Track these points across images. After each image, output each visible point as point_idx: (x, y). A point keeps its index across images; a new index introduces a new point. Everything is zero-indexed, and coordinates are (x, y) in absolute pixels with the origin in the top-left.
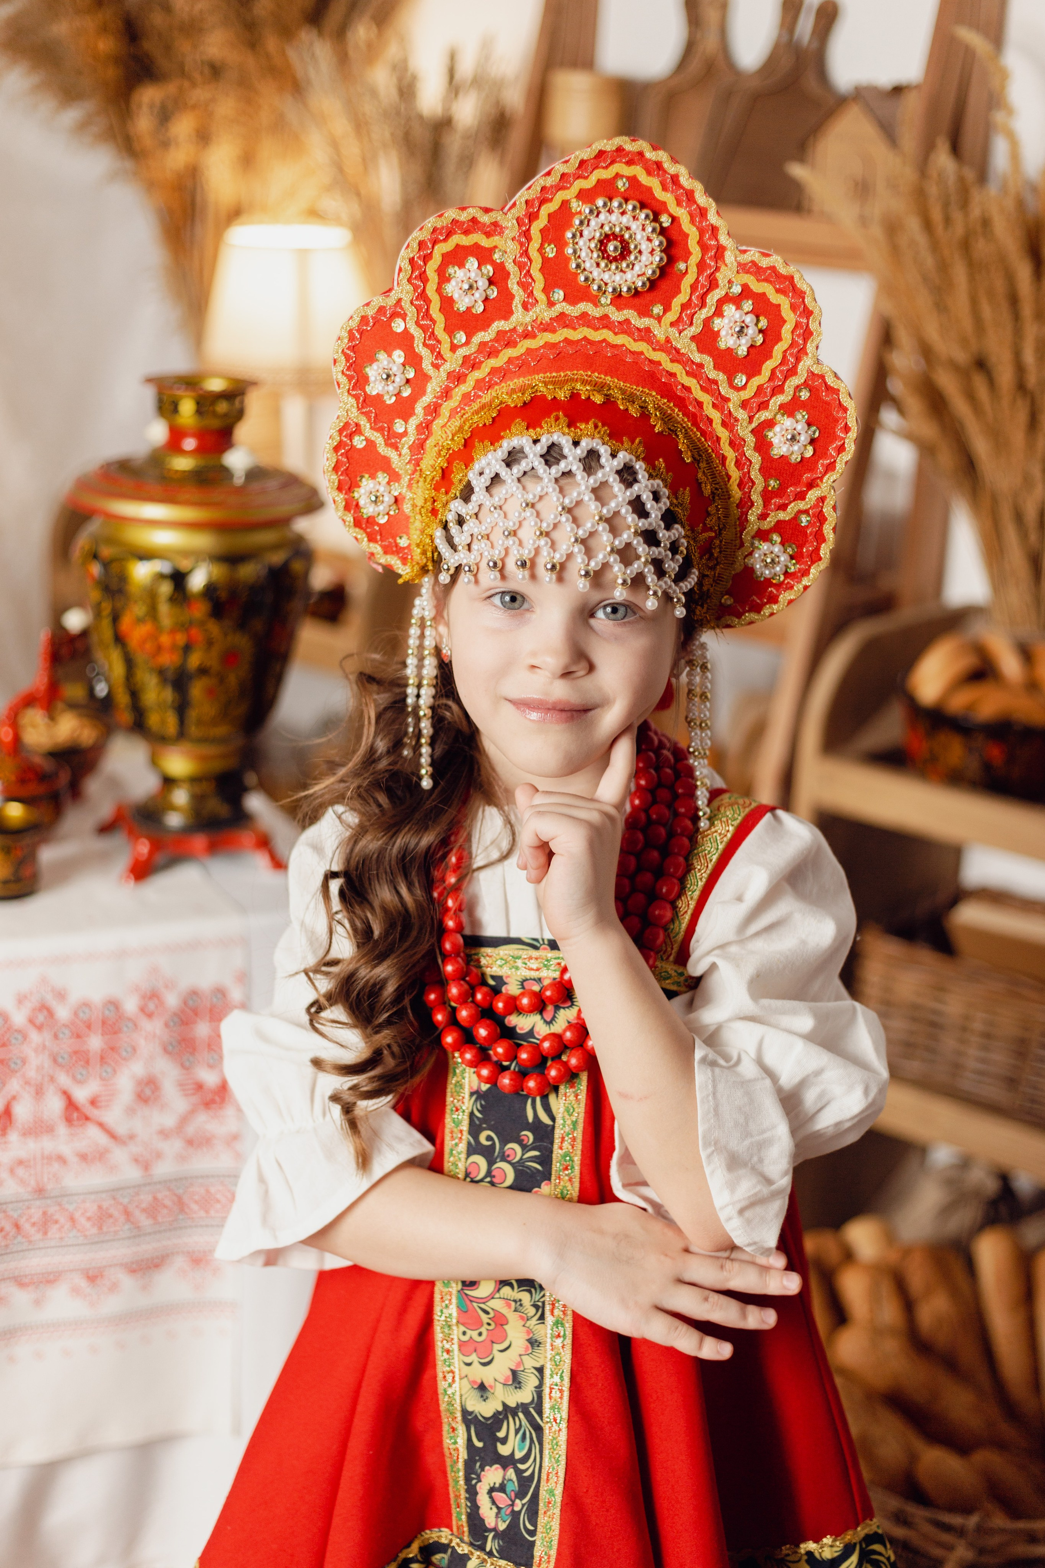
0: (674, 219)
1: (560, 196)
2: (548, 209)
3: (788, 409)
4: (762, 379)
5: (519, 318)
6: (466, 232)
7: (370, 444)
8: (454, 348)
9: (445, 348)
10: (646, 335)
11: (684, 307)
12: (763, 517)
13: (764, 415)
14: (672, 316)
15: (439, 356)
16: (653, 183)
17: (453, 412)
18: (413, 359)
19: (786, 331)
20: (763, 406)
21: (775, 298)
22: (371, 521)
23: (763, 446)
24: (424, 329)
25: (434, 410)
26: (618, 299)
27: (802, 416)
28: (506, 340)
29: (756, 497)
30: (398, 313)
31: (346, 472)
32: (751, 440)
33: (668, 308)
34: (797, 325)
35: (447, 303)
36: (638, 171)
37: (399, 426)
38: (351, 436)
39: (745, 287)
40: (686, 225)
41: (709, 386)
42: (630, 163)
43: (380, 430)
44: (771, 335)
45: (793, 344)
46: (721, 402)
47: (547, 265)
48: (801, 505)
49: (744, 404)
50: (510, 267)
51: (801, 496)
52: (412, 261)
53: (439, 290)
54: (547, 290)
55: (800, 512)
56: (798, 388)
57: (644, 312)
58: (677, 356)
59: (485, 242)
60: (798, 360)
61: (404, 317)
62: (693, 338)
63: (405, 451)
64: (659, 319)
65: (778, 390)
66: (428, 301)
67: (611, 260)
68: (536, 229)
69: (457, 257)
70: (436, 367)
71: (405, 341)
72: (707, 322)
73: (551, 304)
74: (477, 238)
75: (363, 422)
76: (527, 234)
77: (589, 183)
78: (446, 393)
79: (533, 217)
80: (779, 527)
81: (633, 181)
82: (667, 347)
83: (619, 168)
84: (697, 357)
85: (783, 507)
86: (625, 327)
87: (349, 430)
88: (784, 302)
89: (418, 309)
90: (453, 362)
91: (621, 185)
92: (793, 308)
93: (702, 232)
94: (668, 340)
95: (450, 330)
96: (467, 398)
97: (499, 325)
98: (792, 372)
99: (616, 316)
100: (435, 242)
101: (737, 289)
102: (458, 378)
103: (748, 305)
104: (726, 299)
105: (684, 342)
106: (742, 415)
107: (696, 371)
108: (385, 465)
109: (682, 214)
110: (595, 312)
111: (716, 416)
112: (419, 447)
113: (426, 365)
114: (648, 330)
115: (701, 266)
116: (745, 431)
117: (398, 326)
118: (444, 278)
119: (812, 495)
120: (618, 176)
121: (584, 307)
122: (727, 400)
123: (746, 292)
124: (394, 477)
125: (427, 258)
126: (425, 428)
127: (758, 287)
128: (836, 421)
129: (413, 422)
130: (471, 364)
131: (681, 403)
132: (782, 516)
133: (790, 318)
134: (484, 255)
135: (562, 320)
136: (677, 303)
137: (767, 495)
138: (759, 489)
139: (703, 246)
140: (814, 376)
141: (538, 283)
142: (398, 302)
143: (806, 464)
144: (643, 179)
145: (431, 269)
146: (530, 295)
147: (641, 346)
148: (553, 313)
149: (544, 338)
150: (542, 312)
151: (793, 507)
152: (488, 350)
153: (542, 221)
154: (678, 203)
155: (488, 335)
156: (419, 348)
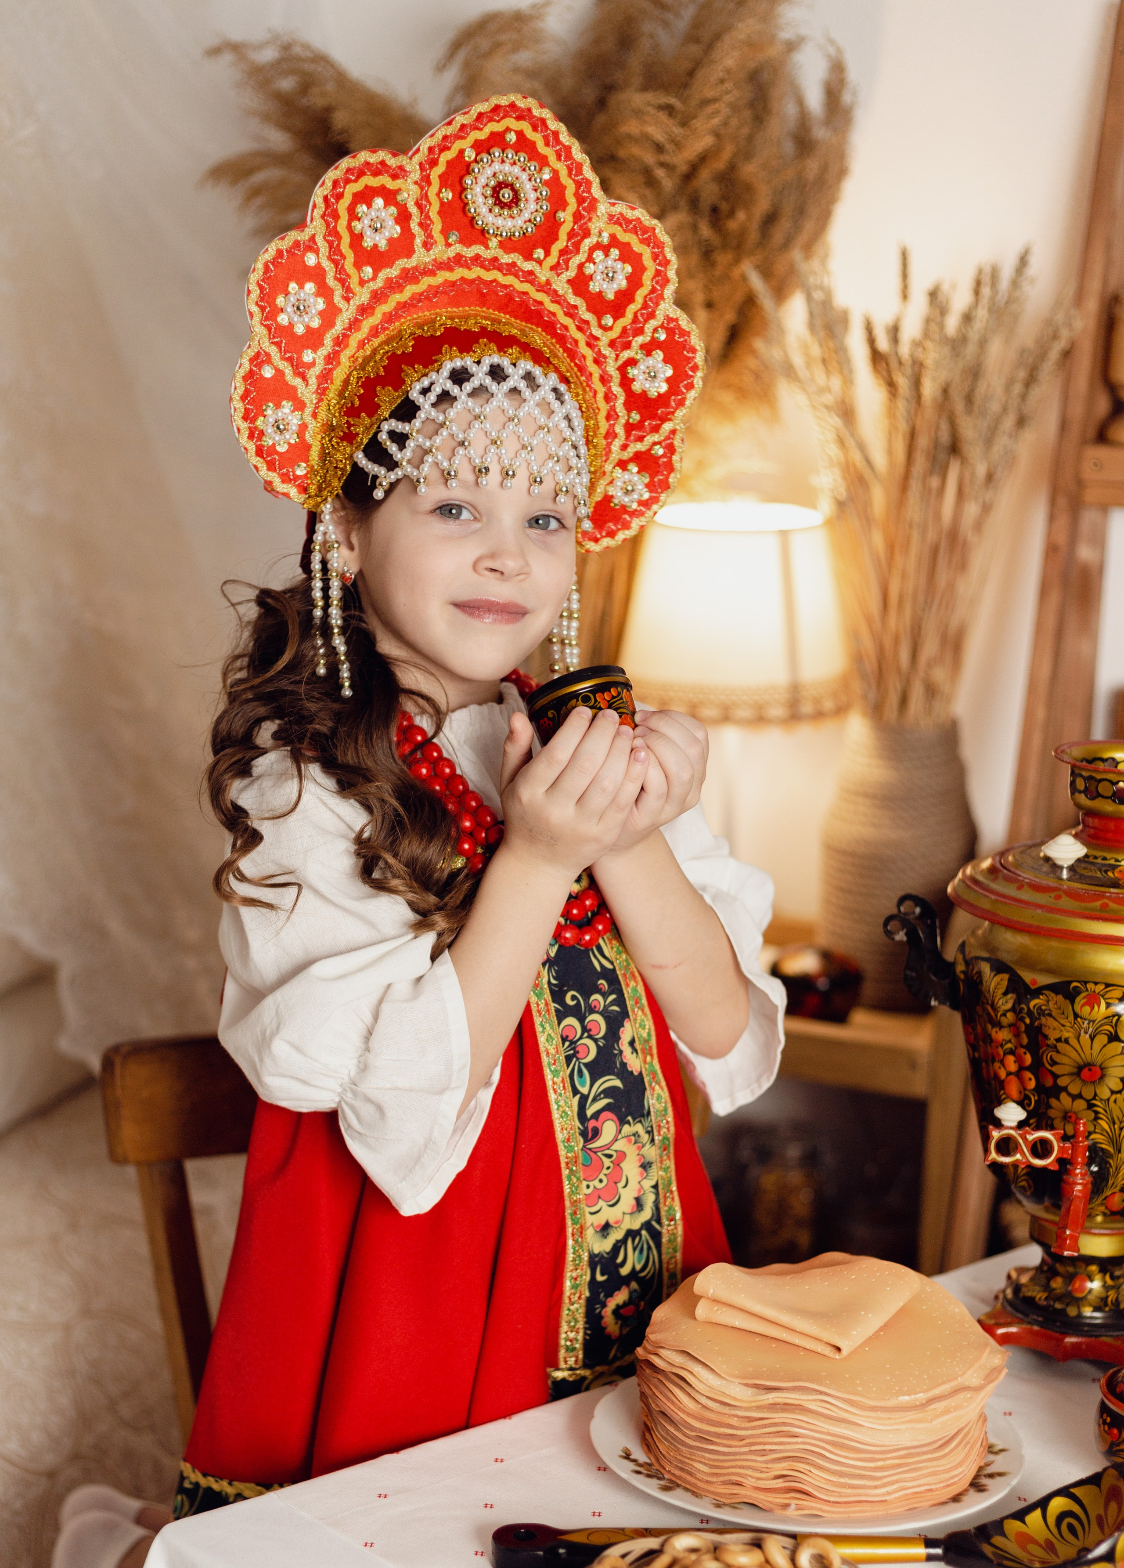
0: (555, 173)
1: (458, 145)
2: (446, 157)
3: (648, 349)
4: (627, 320)
5: (421, 257)
6: (376, 173)
7: (279, 373)
8: (362, 283)
9: (354, 283)
10: (529, 277)
11: (563, 252)
12: (624, 447)
13: (626, 355)
14: (552, 260)
15: (348, 290)
16: (536, 138)
17: (362, 345)
18: (324, 291)
19: (647, 279)
20: (627, 346)
21: (637, 247)
22: (272, 449)
23: (626, 382)
24: (336, 263)
25: (341, 342)
26: (508, 244)
27: (659, 355)
28: (410, 276)
29: (620, 430)
30: (311, 246)
31: (252, 402)
32: (616, 376)
33: (547, 253)
34: (658, 273)
35: (357, 239)
36: (525, 126)
37: (308, 356)
38: (260, 366)
39: (613, 237)
40: (565, 179)
41: (583, 326)
42: (519, 118)
43: (290, 360)
44: (634, 281)
45: (653, 290)
46: (592, 342)
47: (445, 209)
48: (656, 438)
49: (612, 344)
50: (413, 210)
51: (656, 429)
52: (326, 199)
53: (349, 228)
54: (445, 233)
55: (655, 444)
56: (655, 330)
57: (528, 257)
58: (557, 298)
59: (391, 184)
60: (657, 304)
61: (317, 252)
62: (569, 282)
63: (313, 381)
64: (540, 262)
65: (640, 332)
66: (339, 237)
67: (502, 205)
68: (436, 173)
69: (365, 196)
70: (347, 299)
71: (317, 275)
72: (581, 266)
73: (448, 245)
74: (385, 180)
75: (273, 351)
76: (427, 180)
77: (482, 135)
78: (354, 325)
79: (434, 163)
80: (638, 457)
81: (520, 134)
82: (546, 287)
83: (510, 122)
84: (573, 300)
85: (641, 439)
86: (511, 269)
87: (260, 359)
88: (646, 253)
89: (331, 244)
90: (363, 296)
91: (512, 137)
92: (655, 257)
93: (578, 184)
94: (548, 282)
95: (358, 266)
96: (375, 332)
97: (402, 263)
98: (652, 316)
99: (506, 259)
100: (347, 181)
101: (605, 239)
102: (365, 310)
103: (615, 253)
104: (598, 246)
105: (561, 285)
106: (607, 351)
107: (572, 310)
108: (291, 394)
109: (561, 167)
110: (487, 254)
111: (589, 354)
112: (325, 377)
113: (338, 299)
114: (531, 273)
115: (577, 216)
116: (612, 368)
117: (311, 260)
118: (353, 216)
119: (667, 427)
120: (508, 130)
121: (477, 249)
122: (597, 339)
123: (614, 241)
124: (299, 406)
125: (340, 196)
126: (332, 359)
127: (624, 237)
128: (689, 360)
129: (323, 352)
130: (378, 297)
131: (562, 340)
132: (640, 447)
133: (650, 266)
134: (390, 197)
135: (459, 260)
136: (556, 248)
137: (629, 428)
138: (622, 421)
139: (580, 200)
140: (670, 320)
141: (437, 226)
142: (313, 238)
143: (663, 399)
144: (530, 134)
145: (342, 207)
146: (430, 236)
147: (526, 287)
148: (451, 253)
149: (443, 276)
150: (440, 252)
151: (650, 439)
152: (393, 286)
153: (441, 168)
154: (559, 158)
155: (393, 272)
156: (331, 281)
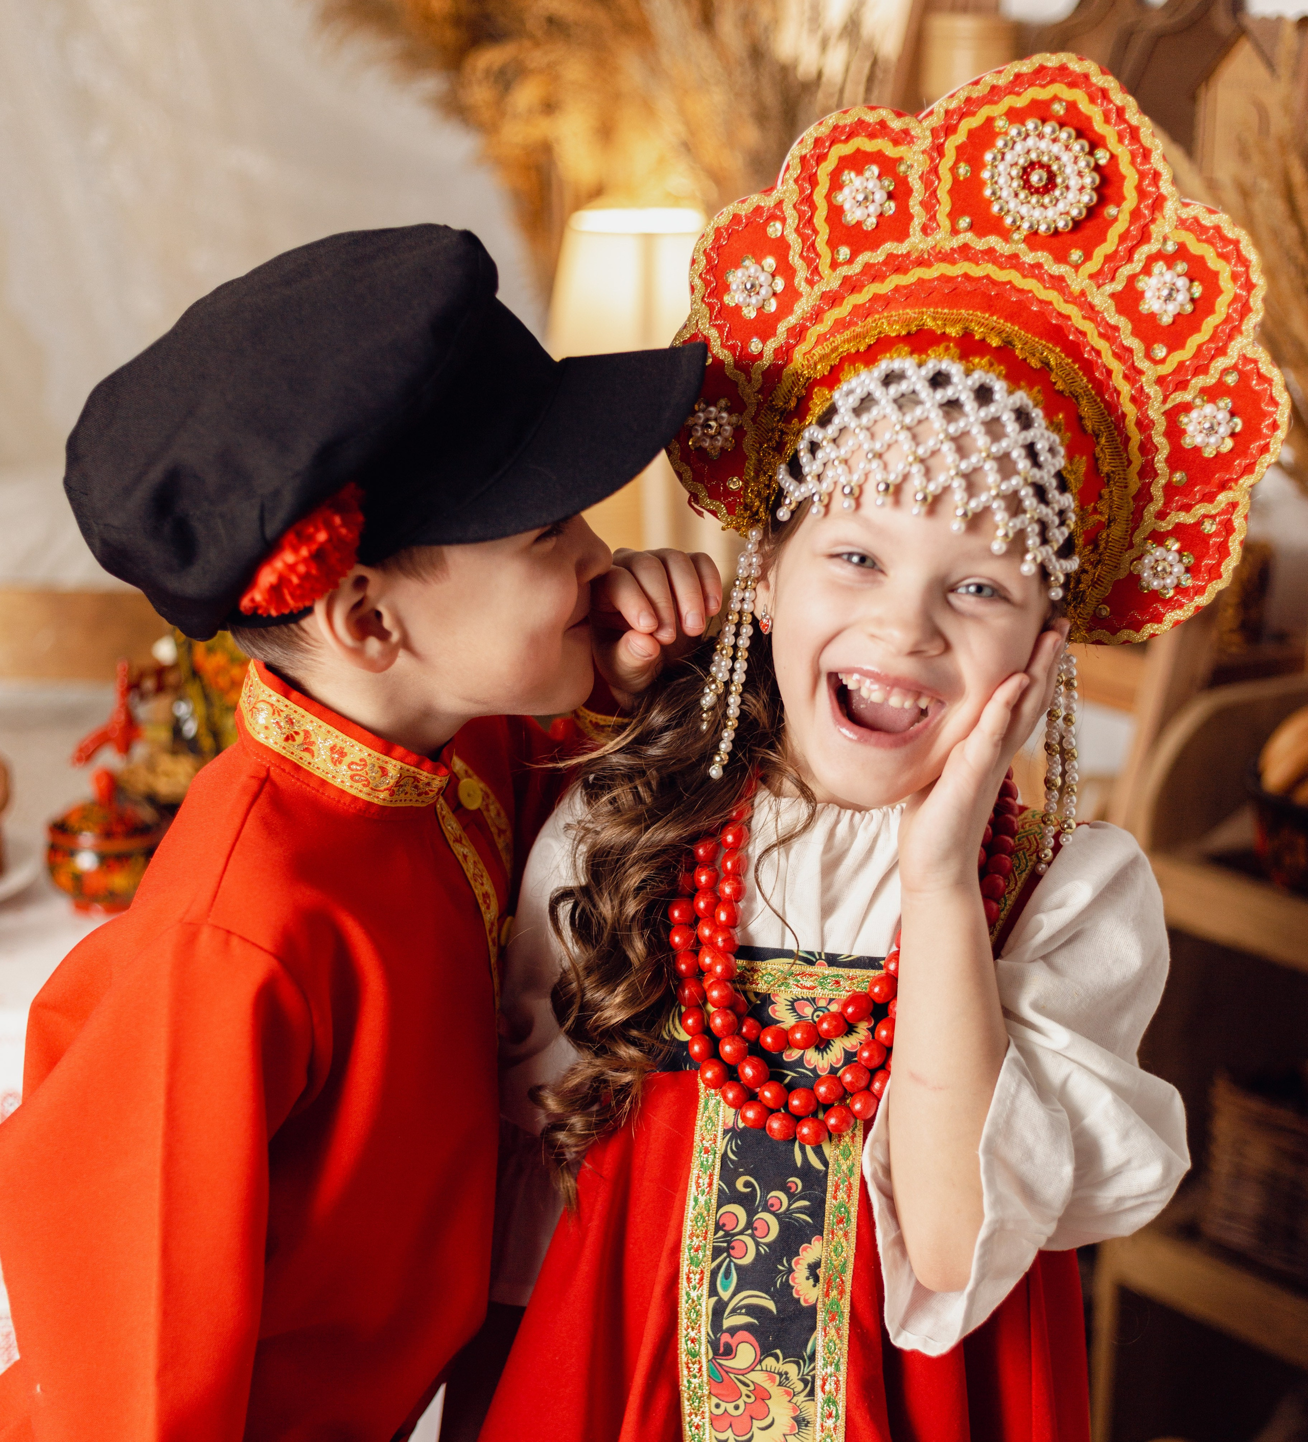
0: (1113, 157)
2: (968, 124)
3: (1211, 394)
4: (1185, 354)
5: (916, 242)
6: (872, 136)
7: (717, 363)
8: (834, 265)
9: (824, 264)
10: (1058, 283)
11: (1110, 258)
12: (1162, 516)
13: (1181, 398)
14: (1094, 266)
15: (817, 271)
16: (1095, 111)
17: (822, 338)
18: (785, 269)
19: (1222, 303)
20: (1182, 385)
21: (1214, 263)
23: (1174, 432)
24: (805, 238)
25: (798, 334)
26: (1033, 239)
27: (1226, 403)
28: (897, 265)
29: (1158, 491)
30: (776, 214)
32: (1161, 425)
33: (1088, 256)
34: (1238, 298)
35: (835, 212)
36: (1079, 96)
37: (754, 347)
39: (1182, 246)
40: (1126, 167)
41: (1123, 354)
42: (1072, 85)
43: (732, 348)
44: (1204, 306)
45: (1229, 319)
46: (1133, 374)
47: (958, 187)
49: (1161, 381)
50: (916, 183)
51: (1209, 498)
52: (803, 159)
53: (828, 197)
54: (953, 216)
55: (1206, 517)
56: (1225, 371)
57: (1061, 257)
58: (1091, 312)
59: (891, 151)
60: (1232, 338)
61: (783, 221)
62: (1112, 296)
63: (756, 377)
64: (1077, 267)
65: (1204, 370)
66: (814, 208)
67: (1033, 191)
68: (952, 143)
69: (857, 162)
70: (812, 283)
71: (780, 249)
72: (1132, 279)
73: (955, 232)
74: (883, 145)
75: (712, 336)
76: (939, 149)
77: (1022, 102)
78: (817, 316)
79: (950, 130)
80: (1180, 531)
81: (1072, 107)
82: (1081, 301)
83: (1058, 89)
84: (1114, 318)
85: (1187, 508)
86: (1035, 270)
88: (1224, 270)
89: (801, 214)
90: (831, 281)
91: (1059, 109)
92: (1236, 277)
93: (1142, 175)
94: (1083, 293)
95: (833, 244)
96: (841, 325)
97: (890, 247)
98: (1223, 351)
99: (1028, 257)
100: (834, 142)
101: (1171, 248)
102: (833, 299)
103: (1182, 267)
104: (1159, 256)
105: (1101, 299)
106: (1153, 391)
107: (1110, 333)
109: (1123, 152)
110: (1005, 249)
111: (1126, 389)
112: (773, 375)
113: (800, 281)
114: (1061, 279)
115: (1135, 214)
116: (1155, 412)
117: (775, 230)
118: (837, 183)
119: (1223, 498)
120: (1055, 98)
121: (993, 241)
122: (1141, 372)
123: (1182, 252)
125: (821, 159)
126: (784, 353)
127: (1196, 248)
128: (1264, 415)
129: (772, 343)
130: (851, 285)
132: (1184, 519)
133: (1228, 288)
134: (888, 166)
135: (965, 251)
136: (1100, 252)
137: (1171, 491)
138: (1162, 481)
139: (1141, 193)
140: (1246, 359)
141: (944, 206)
142: (780, 204)
143: (1222, 460)
144: (1084, 106)
145: (824, 172)
146: (933, 218)
147: (1051, 295)
148: (956, 242)
149: (941, 269)
150: (943, 239)
151: (1201, 509)
152: (874, 274)
153: (960, 137)
154: (1121, 140)
155: (877, 256)
156: (794, 259)
